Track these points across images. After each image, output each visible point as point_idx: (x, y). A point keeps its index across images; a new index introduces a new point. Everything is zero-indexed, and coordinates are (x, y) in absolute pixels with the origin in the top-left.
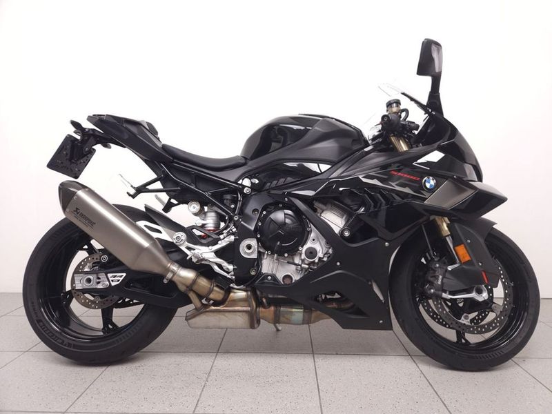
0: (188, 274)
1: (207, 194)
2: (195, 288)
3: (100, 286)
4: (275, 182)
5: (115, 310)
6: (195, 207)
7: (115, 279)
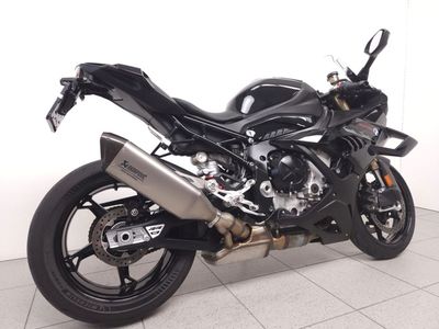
0: (228, 217)
1: (218, 144)
2: (233, 230)
3: (137, 241)
4: (273, 133)
6: (202, 157)
7: (155, 231)
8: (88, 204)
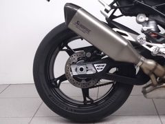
1: (153, 8)
3: (89, 73)
5: (90, 90)
7: (99, 68)
8: (65, 48)
